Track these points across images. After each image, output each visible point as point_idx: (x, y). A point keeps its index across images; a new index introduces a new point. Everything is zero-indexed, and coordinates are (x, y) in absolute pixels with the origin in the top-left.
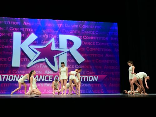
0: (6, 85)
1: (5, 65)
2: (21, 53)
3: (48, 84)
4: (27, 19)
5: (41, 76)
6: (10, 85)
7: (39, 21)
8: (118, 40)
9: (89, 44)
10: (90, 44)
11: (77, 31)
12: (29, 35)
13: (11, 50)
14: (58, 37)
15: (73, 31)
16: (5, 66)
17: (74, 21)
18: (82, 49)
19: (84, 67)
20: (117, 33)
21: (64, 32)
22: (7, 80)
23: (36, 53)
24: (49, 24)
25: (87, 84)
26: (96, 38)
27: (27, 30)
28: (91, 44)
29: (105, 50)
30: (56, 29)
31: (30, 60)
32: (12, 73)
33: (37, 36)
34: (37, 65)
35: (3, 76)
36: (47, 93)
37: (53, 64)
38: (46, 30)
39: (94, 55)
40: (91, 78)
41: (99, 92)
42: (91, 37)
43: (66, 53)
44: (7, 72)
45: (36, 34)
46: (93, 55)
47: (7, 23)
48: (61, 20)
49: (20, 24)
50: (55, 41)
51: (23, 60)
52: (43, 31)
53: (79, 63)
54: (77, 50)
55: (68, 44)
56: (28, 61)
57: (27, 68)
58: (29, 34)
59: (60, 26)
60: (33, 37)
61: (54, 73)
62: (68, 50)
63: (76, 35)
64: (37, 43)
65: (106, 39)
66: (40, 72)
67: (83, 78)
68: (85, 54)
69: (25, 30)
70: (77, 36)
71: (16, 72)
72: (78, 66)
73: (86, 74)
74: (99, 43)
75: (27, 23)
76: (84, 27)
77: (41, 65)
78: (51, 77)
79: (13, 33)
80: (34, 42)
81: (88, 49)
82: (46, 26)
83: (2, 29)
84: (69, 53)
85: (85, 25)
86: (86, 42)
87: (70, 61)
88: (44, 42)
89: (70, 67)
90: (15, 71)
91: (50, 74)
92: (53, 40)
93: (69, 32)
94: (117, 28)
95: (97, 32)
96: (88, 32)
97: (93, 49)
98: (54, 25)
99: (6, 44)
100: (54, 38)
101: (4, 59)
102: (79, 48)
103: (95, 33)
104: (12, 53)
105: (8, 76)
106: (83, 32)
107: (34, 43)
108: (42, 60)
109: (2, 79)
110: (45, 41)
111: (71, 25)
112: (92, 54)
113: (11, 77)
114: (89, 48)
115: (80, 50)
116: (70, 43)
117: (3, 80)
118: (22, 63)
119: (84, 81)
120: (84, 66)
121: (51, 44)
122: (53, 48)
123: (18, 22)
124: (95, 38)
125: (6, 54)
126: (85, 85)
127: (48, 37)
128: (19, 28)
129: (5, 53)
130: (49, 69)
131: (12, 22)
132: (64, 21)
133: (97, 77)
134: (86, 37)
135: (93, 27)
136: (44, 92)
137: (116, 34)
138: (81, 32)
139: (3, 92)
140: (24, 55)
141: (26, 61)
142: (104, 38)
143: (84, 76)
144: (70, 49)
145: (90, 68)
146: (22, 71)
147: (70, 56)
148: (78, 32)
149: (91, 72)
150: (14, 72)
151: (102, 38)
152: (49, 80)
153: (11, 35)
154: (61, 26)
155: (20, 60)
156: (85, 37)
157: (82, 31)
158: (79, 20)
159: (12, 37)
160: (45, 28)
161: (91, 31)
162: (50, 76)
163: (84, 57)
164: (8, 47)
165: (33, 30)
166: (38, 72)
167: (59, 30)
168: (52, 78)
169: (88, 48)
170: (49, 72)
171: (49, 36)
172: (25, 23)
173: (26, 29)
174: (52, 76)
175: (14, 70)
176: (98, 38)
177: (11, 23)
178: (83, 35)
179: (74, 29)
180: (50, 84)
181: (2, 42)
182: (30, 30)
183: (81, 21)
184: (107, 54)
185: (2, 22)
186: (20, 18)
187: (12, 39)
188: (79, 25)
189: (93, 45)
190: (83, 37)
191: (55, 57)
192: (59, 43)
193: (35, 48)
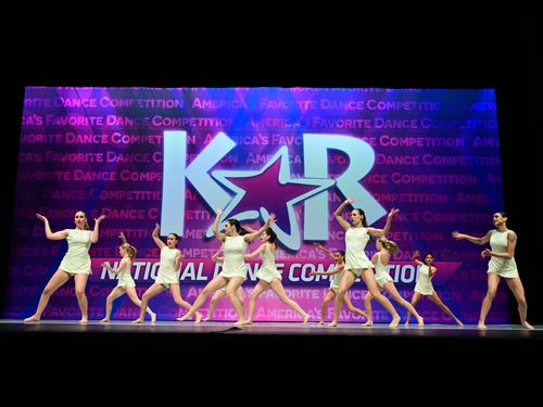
1: (140, 231)
2: (188, 195)
4: (204, 89)
7: (240, 95)
8: (498, 145)
9: (401, 162)
10: (401, 160)
11: (360, 121)
12: (209, 139)
13: (157, 186)
14: (301, 141)
15: (348, 122)
16: (140, 235)
17: (350, 90)
18: (377, 179)
20: (496, 124)
21: (318, 125)
22: (146, 277)
23: (232, 194)
24: (271, 102)
26: (424, 142)
27: (203, 122)
28: (408, 160)
29: (454, 179)
30: (292, 117)
33: (235, 140)
36: (268, 318)
38: (263, 120)
39: (419, 198)
40: (408, 271)
41: (437, 319)
42: (407, 139)
43: (326, 192)
45: (230, 134)
46: (413, 198)
47: (144, 104)
48: (307, 89)
49: (182, 107)
50: (290, 153)
51: (194, 215)
52: (253, 123)
53: (369, 225)
55: (333, 162)
56: (208, 217)
57: (206, 240)
58: (209, 135)
59: (306, 107)
60: (222, 144)
61: (289, 257)
62: (331, 183)
63: (358, 132)
64: (235, 161)
65: (459, 142)
68: (386, 194)
69: (197, 122)
70: (361, 138)
74: (431, 159)
75: (204, 101)
76: (382, 106)
79: (162, 134)
80: (224, 159)
81: (397, 178)
82: (262, 105)
83: (131, 124)
84: (334, 190)
85: (387, 99)
86: (390, 157)
88: (255, 158)
91: (278, 258)
92: (283, 152)
93: (335, 125)
94: (494, 104)
95: (426, 123)
96: (395, 121)
97: (412, 179)
98: (286, 105)
99: (142, 168)
100: (288, 146)
101: (137, 214)
102: (367, 176)
103: (418, 124)
104: (161, 196)
105: (149, 264)
106: (379, 123)
107: (225, 163)
108: (251, 214)
110: (258, 156)
111: (341, 103)
112: (410, 195)
114: (399, 175)
115: (369, 183)
116: (338, 161)
117: (136, 277)
118: (190, 223)
121: (277, 165)
122: (285, 177)
123: (177, 101)
124: (419, 141)
125: (143, 198)
127: (267, 143)
128: (180, 119)
129: (140, 195)
131: (159, 101)
132: (316, 89)
134: (389, 140)
135: (411, 106)
136: (258, 317)
137: (492, 124)
138: (372, 124)
139: (134, 315)
140: (194, 200)
142: (451, 142)
144: (337, 179)
145: (405, 239)
146: (191, 250)
148: (363, 123)
149: (407, 252)
151: (442, 142)
153: (156, 140)
154: (309, 106)
155: (185, 217)
156: (385, 141)
157: (376, 119)
158: (364, 87)
159: (160, 148)
160: (258, 116)
161: (406, 121)
163: (384, 204)
164: (149, 177)
165: (223, 122)
167: (301, 119)
169: (395, 176)
171: (270, 139)
172: (199, 103)
173: (200, 119)
174: (282, 265)
176: (431, 142)
177: (156, 103)
178: (381, 132)
179: (352, 115)
181: (131, 161)
182: (214, 124)
183: (372, 89)
184: (461, 194)
185: (131, 100)
186: (184, 86)
187: (159, 153)
188: (365, 103)
189: (414, 163)
190: (378, 138)
191: (290, 204)
192: (302, 159)
193: (228, 178)
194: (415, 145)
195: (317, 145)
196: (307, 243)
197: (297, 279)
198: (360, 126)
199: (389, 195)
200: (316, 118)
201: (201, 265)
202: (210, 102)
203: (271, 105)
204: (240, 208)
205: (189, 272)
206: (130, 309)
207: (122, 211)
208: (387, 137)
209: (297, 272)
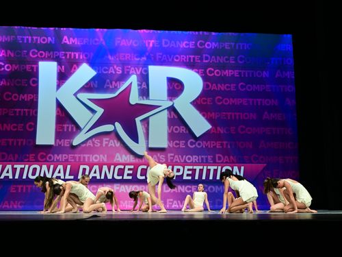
0: (22, 188)
1: (20, 140)
2: (58, 112)
3: (123, 186)
4: (71, 29)
5: (105, 168)
6: (31, 188)
7: (99, 34)
8: (293, 77)
9: (222, 89)
10: (223, 87)
11: (192, 57)
12: (75, 68)
13: (34, 104)
14: (147, 71)
15: (183, 57)
16: (20, 144)
17: (184, 32)
18: (204, 101)
19: (210, 144)
20: (292, 61)
21: (160, 59)
22: (24, 177)
23: (93, 111)
24: (124, 40)
25: (217, 187)
26: (240, 73)
27: (70, 55)
28: (227, 87)
29: (261, 102)
30: (140, 52)
31: (78, 128)
32: (36, 161)
33: (95, 69)
34: (96, 141)
35: (15, 166)
37: (135, 137)
38: (118, 54)
39: (235, 116)
42: (227, 71)
43: (166, 111)
44: (26, 158)
45: (92, 65)
46: (231, 116)
47: (23, 39)
48: (152, 31)
49: (53, 42)
50: (138, 81)
51: (63, 128)
52: (110, 57)
53: (198, 136)
54: (191, 103)
55: (171, 88)
56: (74, 130)
57: (73, 147)
58: (75, 66)
59: (151, 45)
60: (85, 73)
61: (137, 161)
62: (169, 104)
63: (190, 65)
64: (96, 86)
65: (265, 74)
66: (104, 158)
67: (208, 171)
68: (211, 113)
69: (66, 54)
70: (193, 69)
71: (45, 157)
72: (195, 143)
73: (214, 163)
74: (245, 87)
75: (71, 39)
76: (208, 45)
77: (105, 139)
78: (129, 169)
79: (37, 64)
80: (87, 84)
81: (219, 101)
82: (116, 44)
83: (13, 56)
84: (172, 109)
85: (212, 41)
86: (214, 85)
87: (176, 129)
88: (112, 84)
89: (176, 144)
90: (45, 154)
91: (128, 161)
92: (133, 79)
93: (173, 60)
94: (291, 48)
95: (241, 59)
96: (218, 57)
97: (231, 101)
98: (136, 43)
100: (137, 75)
101: (17, 127)
102: (197, 99)
103: (235, 60)
104: (36, 113)
105: (27, 166)
106: (207, 58)
107: (88, 88)
108: (108, 128)
109: (14, 174)
110: (114, 83)
111: (178, 42)
112: (229, 114)
113: (35, 170)
114: (221, 98)
115: (198, 104)
116: (175, 87)
117: (17, 177)
118: (59, 134)
119: (211, 178)
120: (209, 142)
121: (128, 89)
122: (134, 99)
123: (49, 38)
124: (236, 73)
125: (22, 114)
126: (212, 189)
127: (121, 72)
128: (52, 52)
129: (20, 112)
130: (124, 150)
131: (35, 38)
132: (159, 32)
133: (242, 168)
134: (213, 72)
135: (230, 46)
137: (289, 61)
138: (201, 59)
139: (15, 206)
140: (63, 117)
141: (70, 130)
142: (259, 74)
143: (209, 167)
144: (175, 101)
145: (225, 147)
146: (60, 156)
147: (176, 119)
148: (194, 59)
149: (226, 157)
150: (42, 157)
151: (253, 73)
152: (126, 177)
153: (32, 68)
154: (153, 44)
155: (56, 129)
156: (210, 72)
157: (204, 55)
159: (35, 74)
160: (114, 52)
161: (227, 57)
162: (127, 167)
163: (210, 120)
164: (26, 97)
165: (86, 56)
166: (98, 156)
167: (147, 54)
168: (131, 172)
169: (219, 99)
170: (124, 156)
171: (123, 70)
172: (66, 40)
173: (68, 53)
174: (132, 167)
175: (42, 153)
176: (244, 73)
177: (32, 39)
178: (207, 66)
179: (186, 52)
180: (126, 186)
181: (12, 85)
182: (79, 56)
183: (201, 32)
184: (266, 113)
185: (12, 37)
186: (55, 27)
187: (35, 79)
188: (196, 43)
189: (232, 89)
190: (206, 70)
191: (138, 120)
192: (148, 85)
193: (89, 99)
194: (233, 76)
195: (159, 75)
196: (151, 150)
197: (144, 178)
198: (192, 61)
199: (213, 113)
200: (158, 54)
201: (69, 167)
202: (76, 39)
203: (124, 43)
204: (99, 123)
205: (59, 172)
206: (12, 202)
207: (5, 125)
208: (213, 70)
209: (144, 172)
